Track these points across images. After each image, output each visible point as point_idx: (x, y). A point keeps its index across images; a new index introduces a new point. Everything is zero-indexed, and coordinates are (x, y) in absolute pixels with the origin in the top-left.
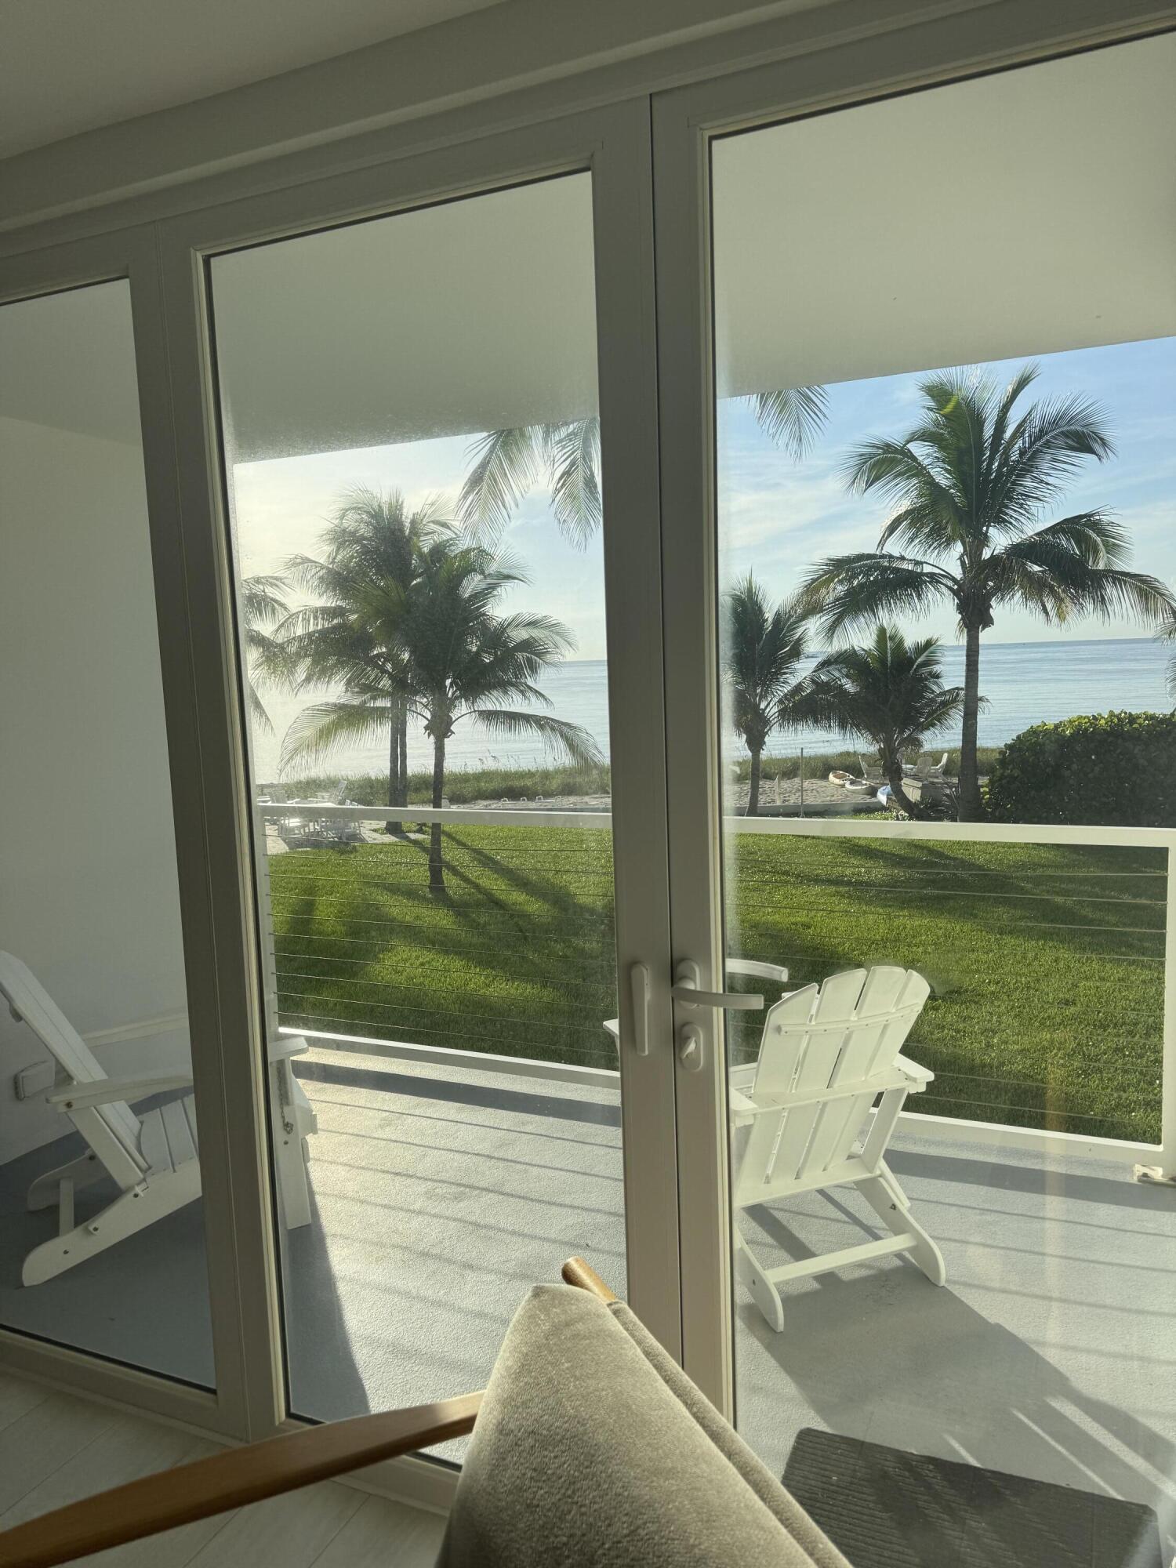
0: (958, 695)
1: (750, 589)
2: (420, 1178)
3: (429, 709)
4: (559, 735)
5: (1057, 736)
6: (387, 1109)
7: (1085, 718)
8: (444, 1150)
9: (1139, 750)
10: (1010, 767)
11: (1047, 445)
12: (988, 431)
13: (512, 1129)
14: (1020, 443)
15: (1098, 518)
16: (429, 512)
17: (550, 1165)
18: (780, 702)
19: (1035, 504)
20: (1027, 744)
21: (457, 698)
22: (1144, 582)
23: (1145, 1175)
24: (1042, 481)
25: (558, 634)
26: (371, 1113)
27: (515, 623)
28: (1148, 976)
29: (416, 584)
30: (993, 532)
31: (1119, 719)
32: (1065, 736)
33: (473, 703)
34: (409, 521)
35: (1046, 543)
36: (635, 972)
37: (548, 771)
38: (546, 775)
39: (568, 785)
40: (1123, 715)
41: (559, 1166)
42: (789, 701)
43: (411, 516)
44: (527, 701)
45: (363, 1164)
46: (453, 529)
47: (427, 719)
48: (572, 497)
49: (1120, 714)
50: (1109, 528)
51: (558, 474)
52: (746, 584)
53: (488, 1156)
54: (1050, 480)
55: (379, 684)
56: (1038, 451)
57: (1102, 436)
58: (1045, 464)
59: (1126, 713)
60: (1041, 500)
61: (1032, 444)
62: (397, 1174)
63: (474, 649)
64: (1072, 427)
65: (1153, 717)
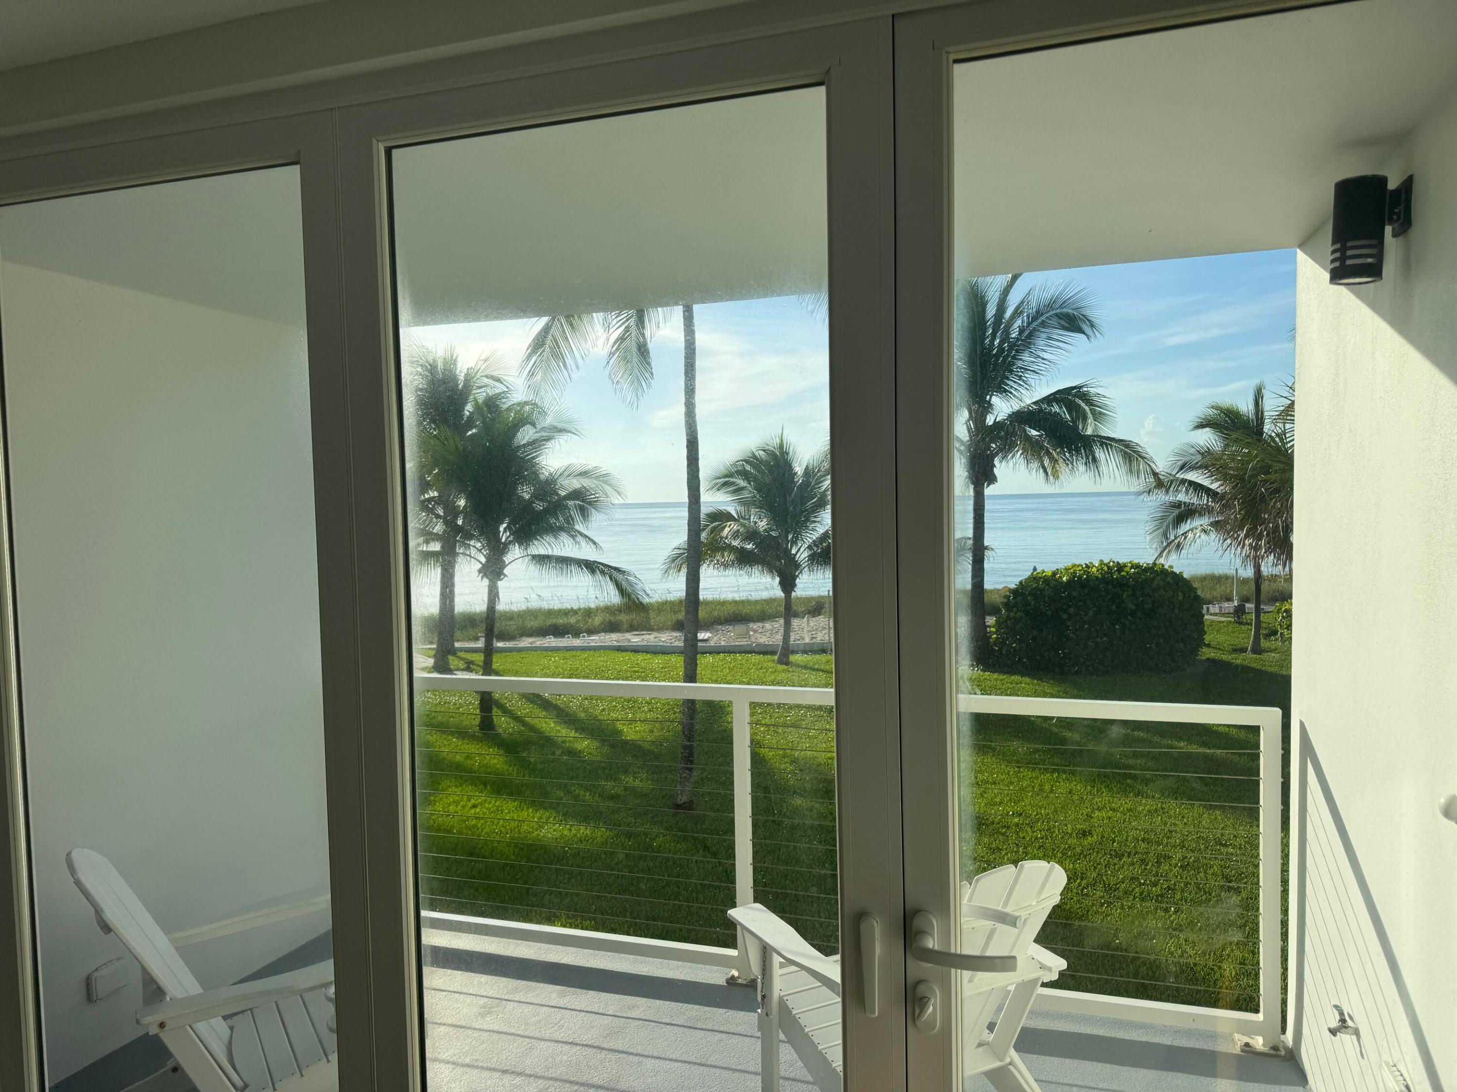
0: (965, 543)
1: (781, 446)
2: (530, 1076)
3: (483, 554)
4: (608, 579)
5: (1055, 583)
6: (485, 994)
7: (1078, 566)
8: (549, 1040)
9: (1127, 595)
10: (1015, 609)
11: (1043, 324)
12: (991, 311)
13: (619, 1014)
14: (1019, 322)
15: (1086, 389)
16: (483, 368)
17: (663, 1056)
18: (810, 547)
19: (1032, 377)
20: (1029, 589)
21: (510, 542)
22: (1127, 446)
23: (1247, 1045)
24: (1039, 357)
25: (606, 482)
26: (469, 999)
27: (567, 472)
28: (1152, 805)
29: (471, 435)
30: (996, 400)
31: (1109, 567)
32: (1062, 582)
33: (526, 549)
34: (463, 375)
35: (1041, 410)
36: (863, 926)
37: (590, 608)
38: (588, 613)
39: (610, 623)
40: (1111, 564)
41: (674, 1057)
42: (817, 546)
43: (465, 371)
44: (577, 546)
45: (467, 1060)
46: (505, 383)
47: (481, 562)
48: (625, 359)
49: (1109, 563)
50: (1095, 398)
51: (612, 339)
52: (778, 441)
53: (598, 1047)
54: (1045, 355)
55: (433, 529)
56: (1034, 329)
57: (1089, 318)
58: (1040, 342)
59: (1114, 562)
60: (1037, 373)
61: (1029, 324)
62: (505, 1072)
63: (527, 497)
64: (1065, 310)
65: (1137, 566)
